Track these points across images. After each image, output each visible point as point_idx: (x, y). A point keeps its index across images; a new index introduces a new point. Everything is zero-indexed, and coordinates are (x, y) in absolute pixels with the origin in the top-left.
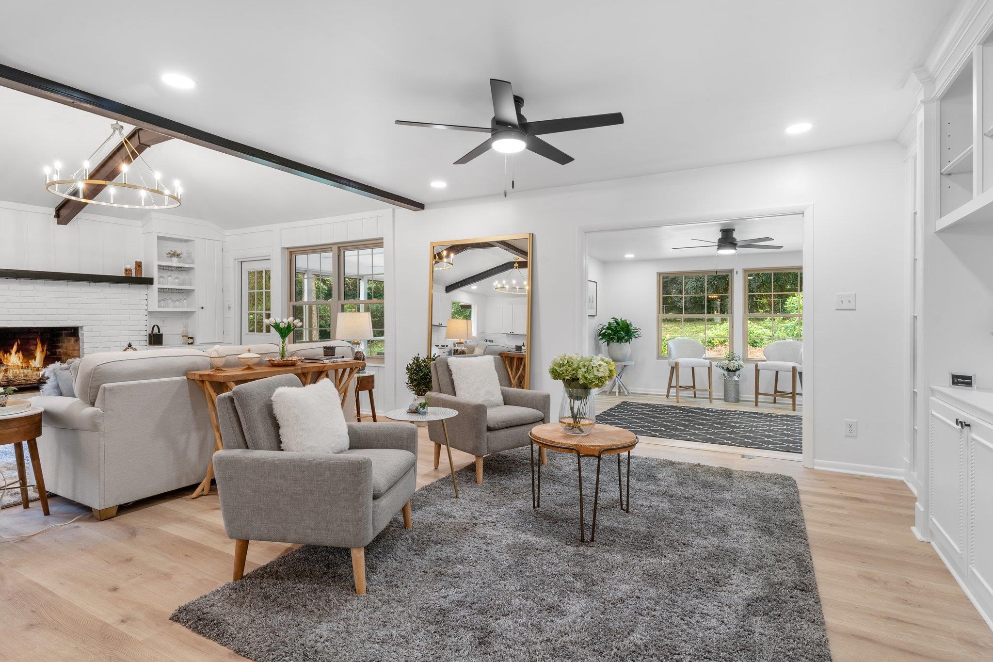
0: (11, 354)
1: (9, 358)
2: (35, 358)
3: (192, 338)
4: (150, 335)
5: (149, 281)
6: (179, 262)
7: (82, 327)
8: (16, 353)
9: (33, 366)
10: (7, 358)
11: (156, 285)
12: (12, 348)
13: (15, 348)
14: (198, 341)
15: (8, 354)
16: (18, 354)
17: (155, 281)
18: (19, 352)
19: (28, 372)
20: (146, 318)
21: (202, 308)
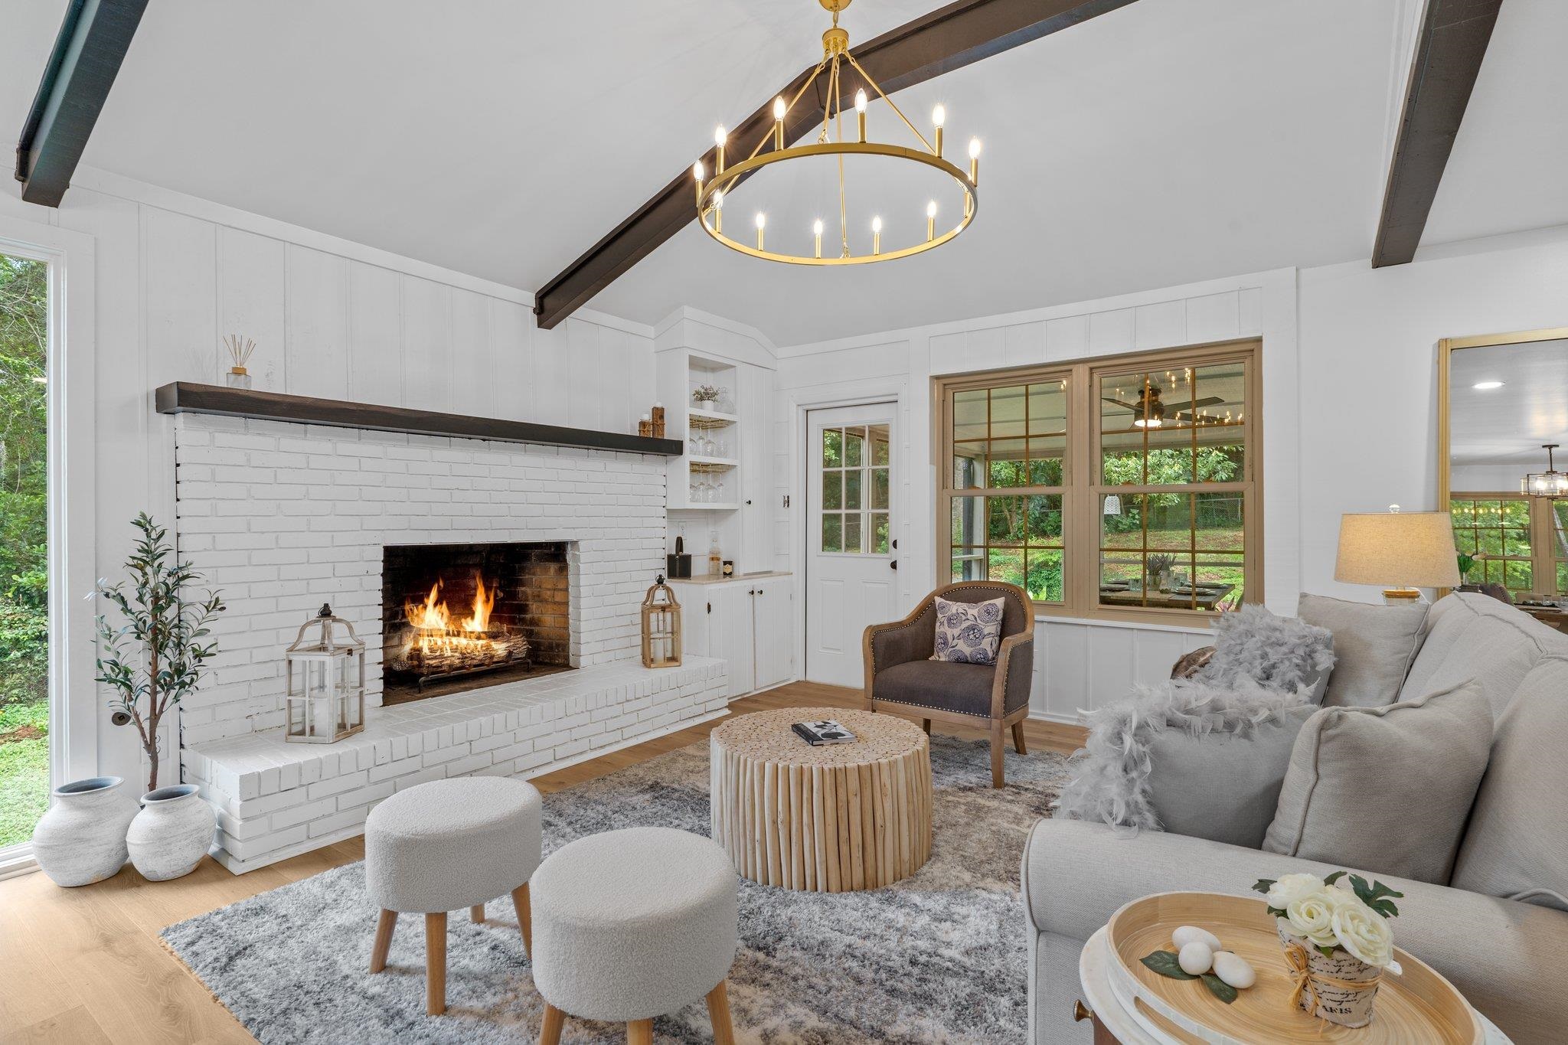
0: (425, 607)
1: (422, 615)
2: (472, 614)
3: (730, 563)
4: (671, 558)
5: (675, 448)
6: (716, 410)
7: (575, 543)
8: (435, 605)
9: (469, 629)
10: (417, 615)
11: (688, 456)
12: (428, 596)
13: (433, 595)
14: (740, 569)
15: (421, 606)
16: (438, 607)
17: (687, 446)
18: (441, 604)
19: (462, 642)
20: (664, 522)
21: (750, 502)
